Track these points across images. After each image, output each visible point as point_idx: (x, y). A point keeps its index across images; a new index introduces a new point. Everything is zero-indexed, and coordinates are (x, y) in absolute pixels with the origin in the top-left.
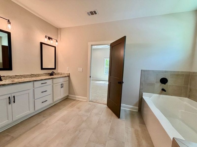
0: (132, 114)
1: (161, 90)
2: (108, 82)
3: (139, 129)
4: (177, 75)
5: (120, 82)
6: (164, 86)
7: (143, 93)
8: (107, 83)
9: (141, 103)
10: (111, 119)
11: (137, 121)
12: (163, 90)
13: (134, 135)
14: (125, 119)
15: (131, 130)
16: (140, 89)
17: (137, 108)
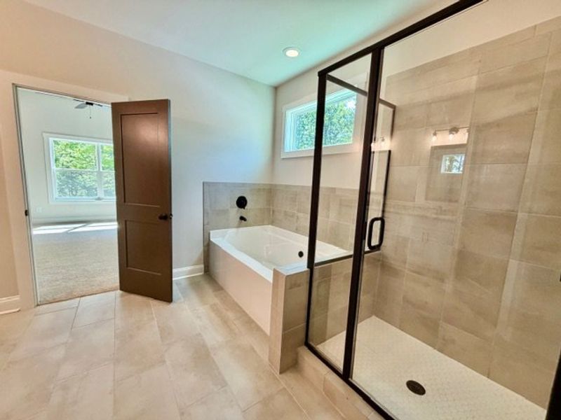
0: (194, 283)
1: (238, 219)
2: (116, 223)
3: (216, 301)
4: (258, 189)
5: (164, 215)
6: (242, 212)
7: (212, 232)
8: (114, 226)
9: (209, 254)
10: (152, 314)
11: (208, 289)
12: (242, 218)
13: (213, 315)
14: (184, 297)
15: (202, 310)
16: (204, 225)
17: (202, 266)
